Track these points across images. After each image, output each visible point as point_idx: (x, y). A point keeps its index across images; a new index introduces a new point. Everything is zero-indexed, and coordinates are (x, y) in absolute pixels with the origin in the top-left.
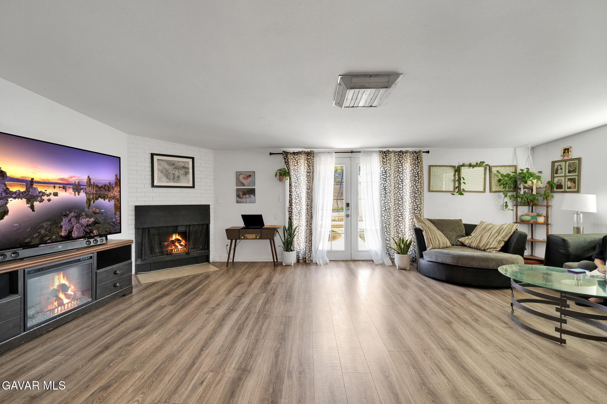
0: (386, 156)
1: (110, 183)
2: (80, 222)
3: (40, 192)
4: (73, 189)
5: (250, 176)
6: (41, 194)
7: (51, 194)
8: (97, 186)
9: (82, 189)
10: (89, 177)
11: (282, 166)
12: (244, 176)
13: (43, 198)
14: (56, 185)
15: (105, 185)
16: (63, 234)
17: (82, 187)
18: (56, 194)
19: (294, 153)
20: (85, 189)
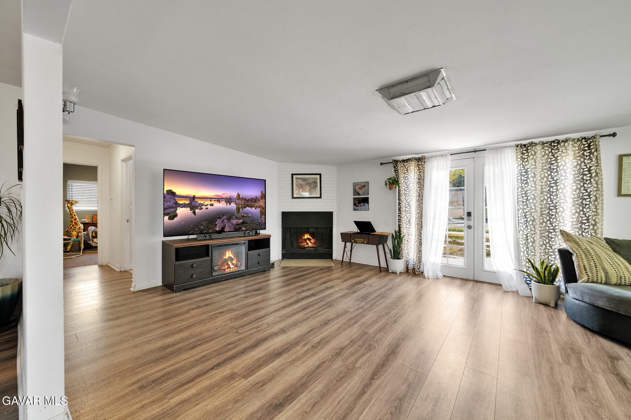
0: (527, 150)
1: (256, 197)
2: (231, 222)
3: (200, 204)
4: (225, 201)
5: (364, 186)
6: (201, 205)
7: (208, 204)
8: (245, 199)
9: (232, 201)
10: (238, 193)
11: (392, 174)
12: (359, 186)
13: (202, 207)
14: (212, 199)
15: (252, 199)
16: (217, 229)
17: (233, 200)
18: (212, 205)
19: (404, 161)
20: (235, 201)
